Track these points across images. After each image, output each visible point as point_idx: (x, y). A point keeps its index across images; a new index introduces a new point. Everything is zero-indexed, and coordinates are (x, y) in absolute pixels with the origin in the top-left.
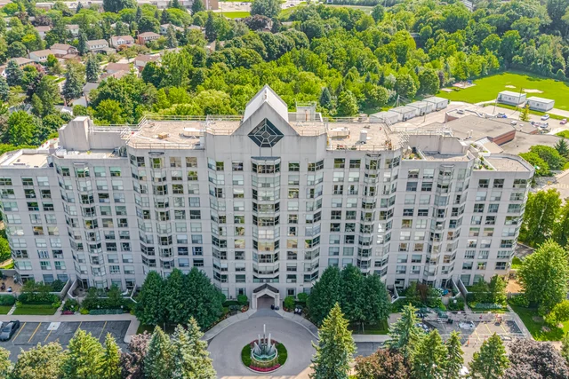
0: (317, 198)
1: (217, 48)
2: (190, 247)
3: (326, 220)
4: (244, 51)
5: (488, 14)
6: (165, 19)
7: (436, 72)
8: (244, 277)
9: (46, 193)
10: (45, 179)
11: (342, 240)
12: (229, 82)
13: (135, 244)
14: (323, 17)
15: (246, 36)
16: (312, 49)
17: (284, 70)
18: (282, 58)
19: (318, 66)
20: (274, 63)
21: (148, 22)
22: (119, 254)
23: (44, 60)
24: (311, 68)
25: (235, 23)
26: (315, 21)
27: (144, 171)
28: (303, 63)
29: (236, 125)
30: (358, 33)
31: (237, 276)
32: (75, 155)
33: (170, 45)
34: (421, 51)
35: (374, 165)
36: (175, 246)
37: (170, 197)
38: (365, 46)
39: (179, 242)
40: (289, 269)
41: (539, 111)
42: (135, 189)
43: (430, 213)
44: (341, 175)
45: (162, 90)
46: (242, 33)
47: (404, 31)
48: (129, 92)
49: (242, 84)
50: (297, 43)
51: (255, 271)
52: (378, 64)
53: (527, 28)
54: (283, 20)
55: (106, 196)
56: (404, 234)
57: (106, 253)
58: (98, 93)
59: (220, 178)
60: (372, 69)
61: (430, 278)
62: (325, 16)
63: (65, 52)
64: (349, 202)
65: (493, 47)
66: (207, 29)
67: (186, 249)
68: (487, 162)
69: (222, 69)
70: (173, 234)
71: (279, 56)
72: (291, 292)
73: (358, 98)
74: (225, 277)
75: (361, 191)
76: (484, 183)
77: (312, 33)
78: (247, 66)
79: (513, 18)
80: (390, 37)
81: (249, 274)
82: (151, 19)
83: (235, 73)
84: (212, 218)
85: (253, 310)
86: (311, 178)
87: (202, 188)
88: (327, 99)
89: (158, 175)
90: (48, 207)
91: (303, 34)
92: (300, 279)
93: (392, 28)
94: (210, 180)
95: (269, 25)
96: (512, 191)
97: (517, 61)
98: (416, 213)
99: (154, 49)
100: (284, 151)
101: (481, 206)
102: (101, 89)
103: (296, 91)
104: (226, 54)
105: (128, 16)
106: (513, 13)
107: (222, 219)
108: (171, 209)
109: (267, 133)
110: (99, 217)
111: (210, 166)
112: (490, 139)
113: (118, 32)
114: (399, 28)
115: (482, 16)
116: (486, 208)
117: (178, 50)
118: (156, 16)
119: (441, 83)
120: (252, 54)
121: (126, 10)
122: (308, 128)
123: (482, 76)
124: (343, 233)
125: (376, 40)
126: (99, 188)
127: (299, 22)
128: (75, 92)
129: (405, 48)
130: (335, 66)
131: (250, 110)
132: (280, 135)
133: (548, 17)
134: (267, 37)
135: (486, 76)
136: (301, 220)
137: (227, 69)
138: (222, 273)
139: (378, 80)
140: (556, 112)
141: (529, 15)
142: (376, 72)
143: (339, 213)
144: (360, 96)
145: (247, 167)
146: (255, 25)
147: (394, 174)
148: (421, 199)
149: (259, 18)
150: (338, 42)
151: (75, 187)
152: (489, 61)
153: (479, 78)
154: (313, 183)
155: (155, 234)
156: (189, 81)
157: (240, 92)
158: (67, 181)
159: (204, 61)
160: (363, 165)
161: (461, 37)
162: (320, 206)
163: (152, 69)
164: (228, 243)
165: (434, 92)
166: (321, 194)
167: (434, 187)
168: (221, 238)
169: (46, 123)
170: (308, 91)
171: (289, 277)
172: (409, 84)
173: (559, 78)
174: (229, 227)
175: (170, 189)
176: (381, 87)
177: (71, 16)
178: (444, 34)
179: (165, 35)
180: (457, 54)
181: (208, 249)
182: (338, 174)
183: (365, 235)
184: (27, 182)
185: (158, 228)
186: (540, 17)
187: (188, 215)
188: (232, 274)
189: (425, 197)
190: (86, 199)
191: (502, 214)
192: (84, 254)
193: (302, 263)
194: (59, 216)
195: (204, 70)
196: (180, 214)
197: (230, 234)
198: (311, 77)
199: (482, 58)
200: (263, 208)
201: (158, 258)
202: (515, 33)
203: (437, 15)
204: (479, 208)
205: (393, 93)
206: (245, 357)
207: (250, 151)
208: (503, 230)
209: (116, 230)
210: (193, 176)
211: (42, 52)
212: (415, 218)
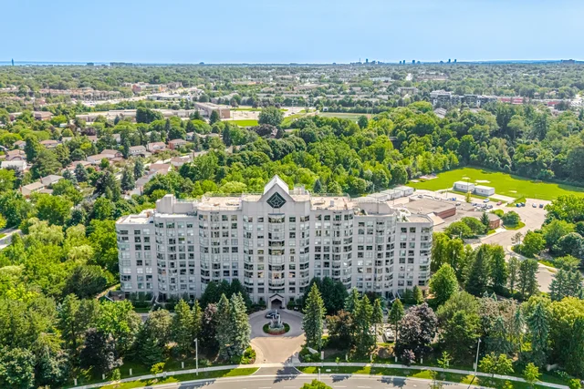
0: (306, 238)
1: (234, 151)
2: (231, 270)
3: (312, 253)
4: (255, 153)
5: (451, 122)
6: (190, 128)
7: (404, 168)
8: (263, 289)
9: (147, 239)
10: (148, 230)
11: (322, 265)
12: (245, 176)
13: (197, 270)
14: (318, 126)
15: (257, 142)
16: (308, 150)
17: (287, 167)
18: (285, 158)
19: (313, 163)
20: (279, 162)
21: (177, 131)
22: (187, 276)
23: (99, 162)
24: (308, 165)
25: (247, 131)
26: (311, 129)
27: (208, 224)
28: (301, 161)
29: (259, 197)
30: (345, 138)
31: (259, 289)
32: (166, 216)
33: (197, 150)
34: (397, 151)
35: (338, 218)
36: (222, 270)
37: (221, 239)
38: (351, 148)
39: (224, 267)
40: (290, 284)
41: (484, 196)
42: (200, 235)
43: (374, 248)
44: (320, 224)
45: (198, 182)
46: (254, 140)
47: (383, 136)
48: (173, 184)
49: (255, 177)
50: (297, 147)
51: (270, 285)
52: (359, 162)
53: (480, 133)
54: (285, 128)
55: (183, 239)
56: (360, 263)
57: (179, 276)
58: (150, 185)
59: (250, 227)
60: (355, 166)
61: (377, 291)
62: (319, 124)
63: (113, 156)
64: (325, 241)
65: (453, 147)
66: (224, 137)
67: (228, 272)
68: (407, 219)
69: (239, 166)
70: (221, 262)
71: (282, 156)
72: (292, 299)
73: (343, 187)
74: (251, 289)
75: (332, 234)
76: (404, 230)
77: (309, 138)
78: (258, 164)
79: (470, 125)
80: (371, 140)
81: (266, 287)
82: (179, 129)
83: (249, 170)
84: (245, 252)
85: (269, 309)
86: (302, 226)
87: (239, 233)
88: (319, 188)
89: (214, 225)
90: (147, 248)
91: (301, 140)
92: (297, 290)
93: (373, 133)
94: (244, 228)
95: (275, 132)
96: (421, 234)
97: (473, 159)
98: (365, 248)
99: (183, 152)
100: (287, 210)
101: (405, 244)
102: (153, 183)
103: (295, 182)
104: (242, 156)
105: (158, 126)
106: (469, 121)
107: (251, 252)
108: (221, 247)
110: (178, 253)
111: (244, 220)
112: (436, 214)
113: (153, 140)
114: (379, 133)
115: (446, 123)
116: (407, 245)
117: (203, 153)
118: (182, 126)
119: (409, 176)
120: (261, 156)
121: (157, 122)
123: (445, 170)
124: (322, 260)
125: (360, 143)
126: (180, 235)
127: (298, 130)
128: (129, 185)
129: (382, 149)
130: (326, 164)
132: (285, 201)
133: (496, 124)
134: (273, 143)
135: (448, 170)
136: (297, 252)
137: (243, 167)
138: (250, 287)
139: (359, 173)
140: (496, 197)
141: (481, 123)
142: (357, 168)
143: (320, 248)
144: (345, 185)
145: (266, 220)
146: (262, 132)
147: (350, 224)
148: (368, 240)
149: (266, 126)
150: (330, 146)
151: (166, 234)
152: (450, 159)
153: (442, 171)
154: (303, 229)
155: (211, 262)
156: (214, 176)
157: (254, 183)
158: (162, 231)
159: (225, 161)
160: (331, 218)
161: (428, 140)
162: (308, 243)
163: (188, 168)
164: (254, 267)
165: (403, 182)
166: (308, 236)
167: (374, 232)
168: (250, 264)
169: (118, 206)
170: (305, 182)
171: (291, 289)
172: (383, 177)
173: (506, 171)
174: (255, 257)
175: (221, 235)
176: (361, 179)
177: (111, 126)
178: (415, 137)
179: (190, 141)
180: (425, 153)
181: (241, 271)
182: (318, 224)
183: (336, 261)
184: (137, 232)
185: (213, 258)
186: (490, 125)
187: (230, 250)
188: (256, 287)
189: (369, 238)
190: (171, 241)
191: (417, 249)
192: (166, 277)
193: (298, 280)
194: (153, 253)
195: (226, 168)
196: (226, 249)
197: (255, 261)
198: (307, 172)
199: (444, 156)
200: (275, 244)
201: (211, 278)
202: (471, 137)
203: (410, 123)
204: (403, 245)
205: (370, 183)
206: (266, 329)
207: (267, 210)
208: (419, 259)
209: (187, 261)
210: (235, 226)
211: (97, 156)
212: (365, 252)
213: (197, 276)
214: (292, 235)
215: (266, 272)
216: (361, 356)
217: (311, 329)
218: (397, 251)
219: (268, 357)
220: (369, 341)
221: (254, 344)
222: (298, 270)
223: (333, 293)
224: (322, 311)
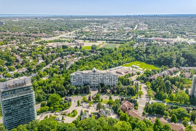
10: (75, 76)
13: (82, 82)
16: (102, 58)
17: (97, 62)
19: (103, 61)
21: (73, 52)
22: (81, 83)
25: (89, 52)
26: (103, 51)
27: (84, 75)
28: (100, 60)
29: (92, 71)
32: (78, 74)
34: (122, 57)
37: (86, 77)
39: (87, 81)
40: (96, 84)
41: (137, 68)
42: (83, 77)
44: (101, 75)
48: (75, 66)
50: (99, 57)
53: (141, 53)
54: (97, 50)
56: (107, 81)
59: (90, 75)
61: (110, 85)
62: (105, 50)
63: (60, 59)
64: (102, 78)
65: (134, 56)
66: (83, 53)
68: (114, 74)
69: (87, 62)
71: (96, 59)
72: (97, 86)
73: (108, 66)
75: (103, 76)
77: (102, 54)
78: (91, 61)
79: (139, 51)
80: (116, 54)
81: (93, 84)
83: (89, 63)
85: (93, 88)
86: (98, 75)
87: (89, 76)
91: (101, 55)
93: (117, 52)
95: (95, 52)
96: (116, 77)
97: (138, 59)
100: (96, 73)
105: (68, 50)
109: (94, 71)
112: (124, 72)
113: (68, 54)
114: (119, 52)
118: (74, 50)
119: (123, 63)
120: (92, 59)
122: (97, 71)
124: (101, 80)
125: (114, 55)
129: (118, 57)
130: (105, 61)
131: (93, 70)
133: (145, 51)
136: (97, 79)
139: (112, 63)
140: (139, 68)
147: (105, 75)
149: (93, 50)
150: (107, 56)
153: (131, 62)
156: (82, 64)
158: (77, 76)
161: (129, 54)
162: (99, 78)
163: (77, 62)
172: (117, 64)
173: (145, 62)
174: (91, 80)
176: (112, 65)
178: (127, 53)
180: (128, 58)
181: (89, 82)
183: (103, 81)
184: (73, 76)
185: (85, 80)
186: (143, 51)
188: (91, 85)
189: (109, 77)
190: (79, 77)
191: (116, 79)
192: (78, 83)
193: (98, 83)
194: (76, 79)
195: (85, 62)
196: (87, 79)
197: (91, 81)
198: (101, 63)
199: (132, 59)
200: (94, 78)
201: (85, 83)
202: (138, 54)
203: (126, 49)
204: (114, 78)
205: (114, 65)
206: (93, 90)
207: (93, 73)
208: (116, 80)
209: (81, 80)
210: (88, 75)
211: (57, 59)
212: (108, 79)
213: (83, 83)
214: (97, 77)
215: (93, 82)
216: (105, 93)
217: (99, 90)
218: (113, 79)
219: (93, 93)
220: (107, 91)
221: (91, 92)
222: (97, 82)
223: (102, 85)
224: (100, 87)
